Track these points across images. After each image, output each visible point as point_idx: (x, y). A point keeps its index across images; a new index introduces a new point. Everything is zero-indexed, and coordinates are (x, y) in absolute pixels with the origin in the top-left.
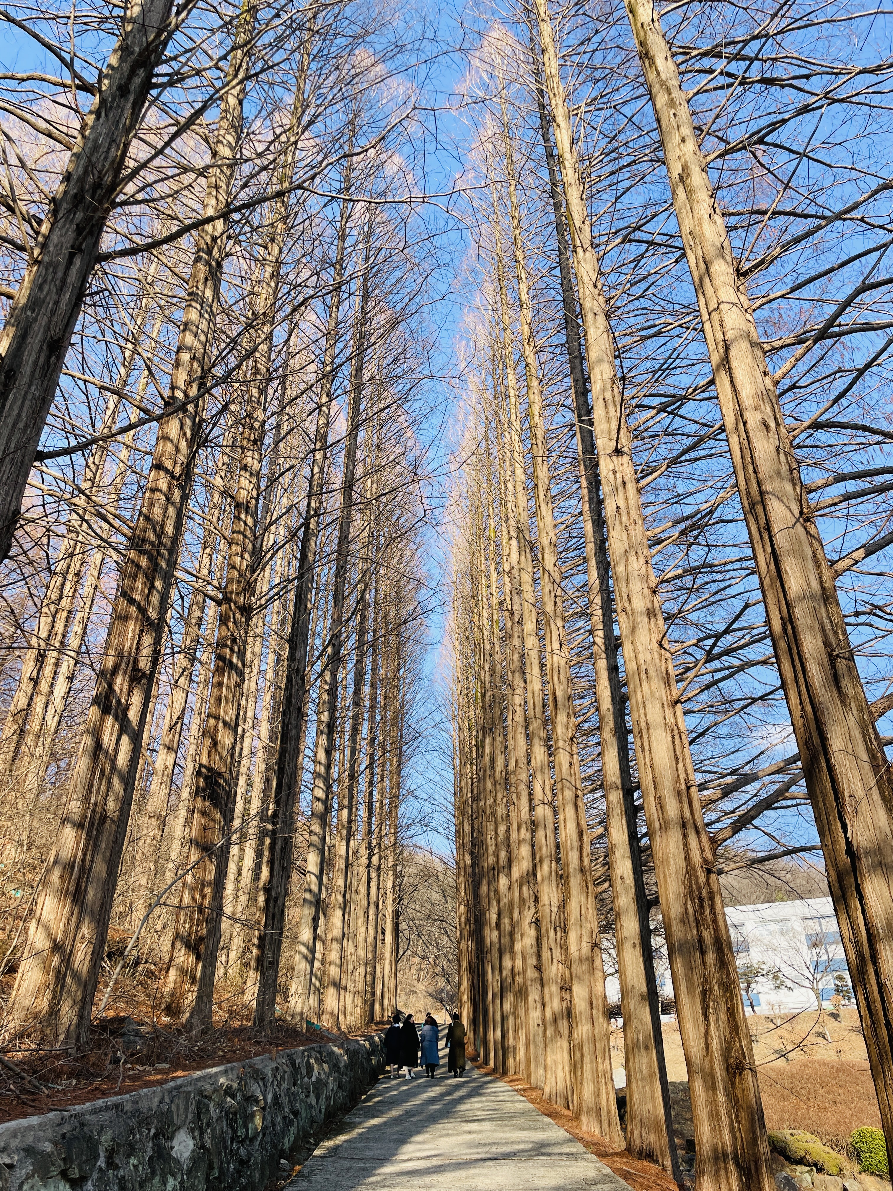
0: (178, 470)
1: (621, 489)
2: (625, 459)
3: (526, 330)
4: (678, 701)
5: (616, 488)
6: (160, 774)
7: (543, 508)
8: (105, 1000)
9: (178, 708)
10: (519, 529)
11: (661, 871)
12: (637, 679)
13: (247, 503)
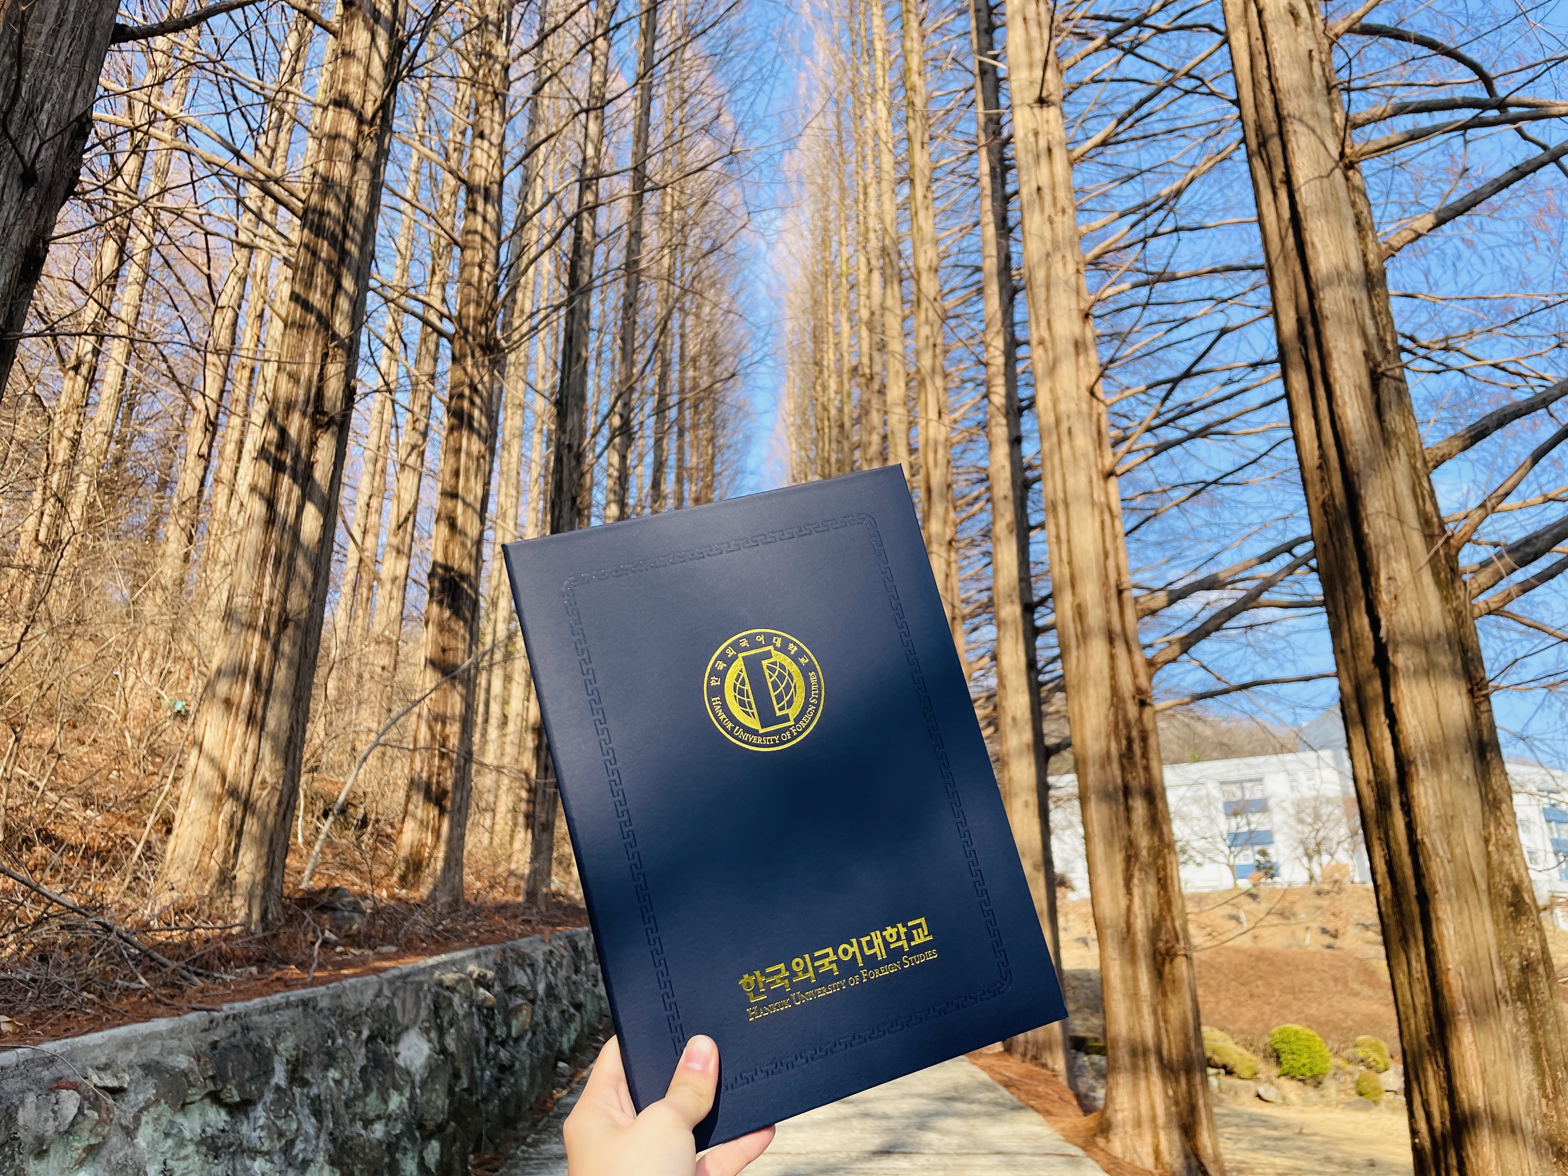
0: (369, 110)
1: (1044, 160)
2: (1052, 113)
4: (1109, 474)
5: (1038, 157)
6: (388, 586)
7: (921, 214)
8: (310, 866)
9: (408, 498)
10: (884, 252)
11: (1075, 703)
12: (1054, 438)
13: (487, 190)
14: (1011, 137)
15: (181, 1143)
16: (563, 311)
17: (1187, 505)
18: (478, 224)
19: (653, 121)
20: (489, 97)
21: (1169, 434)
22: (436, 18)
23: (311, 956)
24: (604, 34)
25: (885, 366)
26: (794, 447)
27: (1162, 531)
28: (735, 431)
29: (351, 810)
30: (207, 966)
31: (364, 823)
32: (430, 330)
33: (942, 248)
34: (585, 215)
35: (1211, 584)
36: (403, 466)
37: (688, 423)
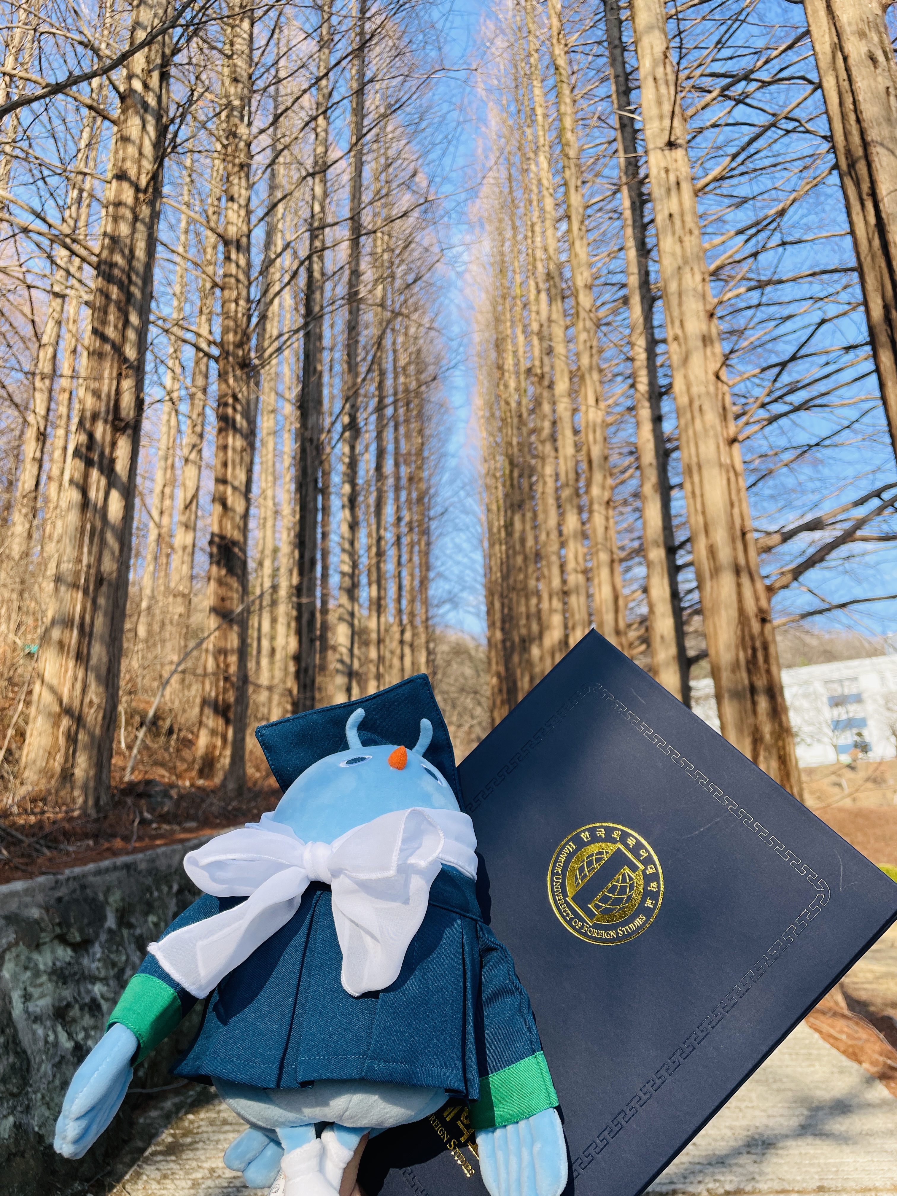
0: (143, 181)
1: (674, 192)
2: (679, 153)
3: (555, 22)
4: (733, 441)
5: (669, 190)
6: (180, 552)
7: (578, 244)
8: (130, 764)
9: (191, 485)
10: (549, 276)
11: (710, 622)
12: (689, 415)
13: (238, 241)
14: (647, 176)
15: (37, 974)
16: (301, 334)
17: (794, 465)
18: (233, 270)
19: (365, 183)
20: (236, 169)
21: (778, 408)
22: (191, 105)
23: (132, 832)
24: (325, 112)
25: (552, 367)
26: (484, 434)
27: (775, 487)
28: (438, 424)
29: (161, 723)
30: (56, 840)
31: (170, 731)
32: (201, 354)
33: (594, 270)
34: (315, 258)
35: (815, 525)
36: (187, 460)
37: (401, 419)
